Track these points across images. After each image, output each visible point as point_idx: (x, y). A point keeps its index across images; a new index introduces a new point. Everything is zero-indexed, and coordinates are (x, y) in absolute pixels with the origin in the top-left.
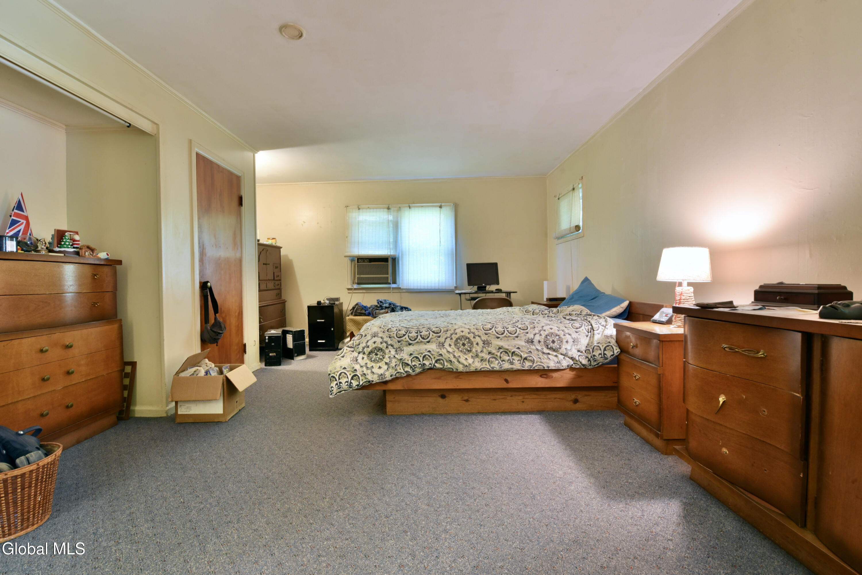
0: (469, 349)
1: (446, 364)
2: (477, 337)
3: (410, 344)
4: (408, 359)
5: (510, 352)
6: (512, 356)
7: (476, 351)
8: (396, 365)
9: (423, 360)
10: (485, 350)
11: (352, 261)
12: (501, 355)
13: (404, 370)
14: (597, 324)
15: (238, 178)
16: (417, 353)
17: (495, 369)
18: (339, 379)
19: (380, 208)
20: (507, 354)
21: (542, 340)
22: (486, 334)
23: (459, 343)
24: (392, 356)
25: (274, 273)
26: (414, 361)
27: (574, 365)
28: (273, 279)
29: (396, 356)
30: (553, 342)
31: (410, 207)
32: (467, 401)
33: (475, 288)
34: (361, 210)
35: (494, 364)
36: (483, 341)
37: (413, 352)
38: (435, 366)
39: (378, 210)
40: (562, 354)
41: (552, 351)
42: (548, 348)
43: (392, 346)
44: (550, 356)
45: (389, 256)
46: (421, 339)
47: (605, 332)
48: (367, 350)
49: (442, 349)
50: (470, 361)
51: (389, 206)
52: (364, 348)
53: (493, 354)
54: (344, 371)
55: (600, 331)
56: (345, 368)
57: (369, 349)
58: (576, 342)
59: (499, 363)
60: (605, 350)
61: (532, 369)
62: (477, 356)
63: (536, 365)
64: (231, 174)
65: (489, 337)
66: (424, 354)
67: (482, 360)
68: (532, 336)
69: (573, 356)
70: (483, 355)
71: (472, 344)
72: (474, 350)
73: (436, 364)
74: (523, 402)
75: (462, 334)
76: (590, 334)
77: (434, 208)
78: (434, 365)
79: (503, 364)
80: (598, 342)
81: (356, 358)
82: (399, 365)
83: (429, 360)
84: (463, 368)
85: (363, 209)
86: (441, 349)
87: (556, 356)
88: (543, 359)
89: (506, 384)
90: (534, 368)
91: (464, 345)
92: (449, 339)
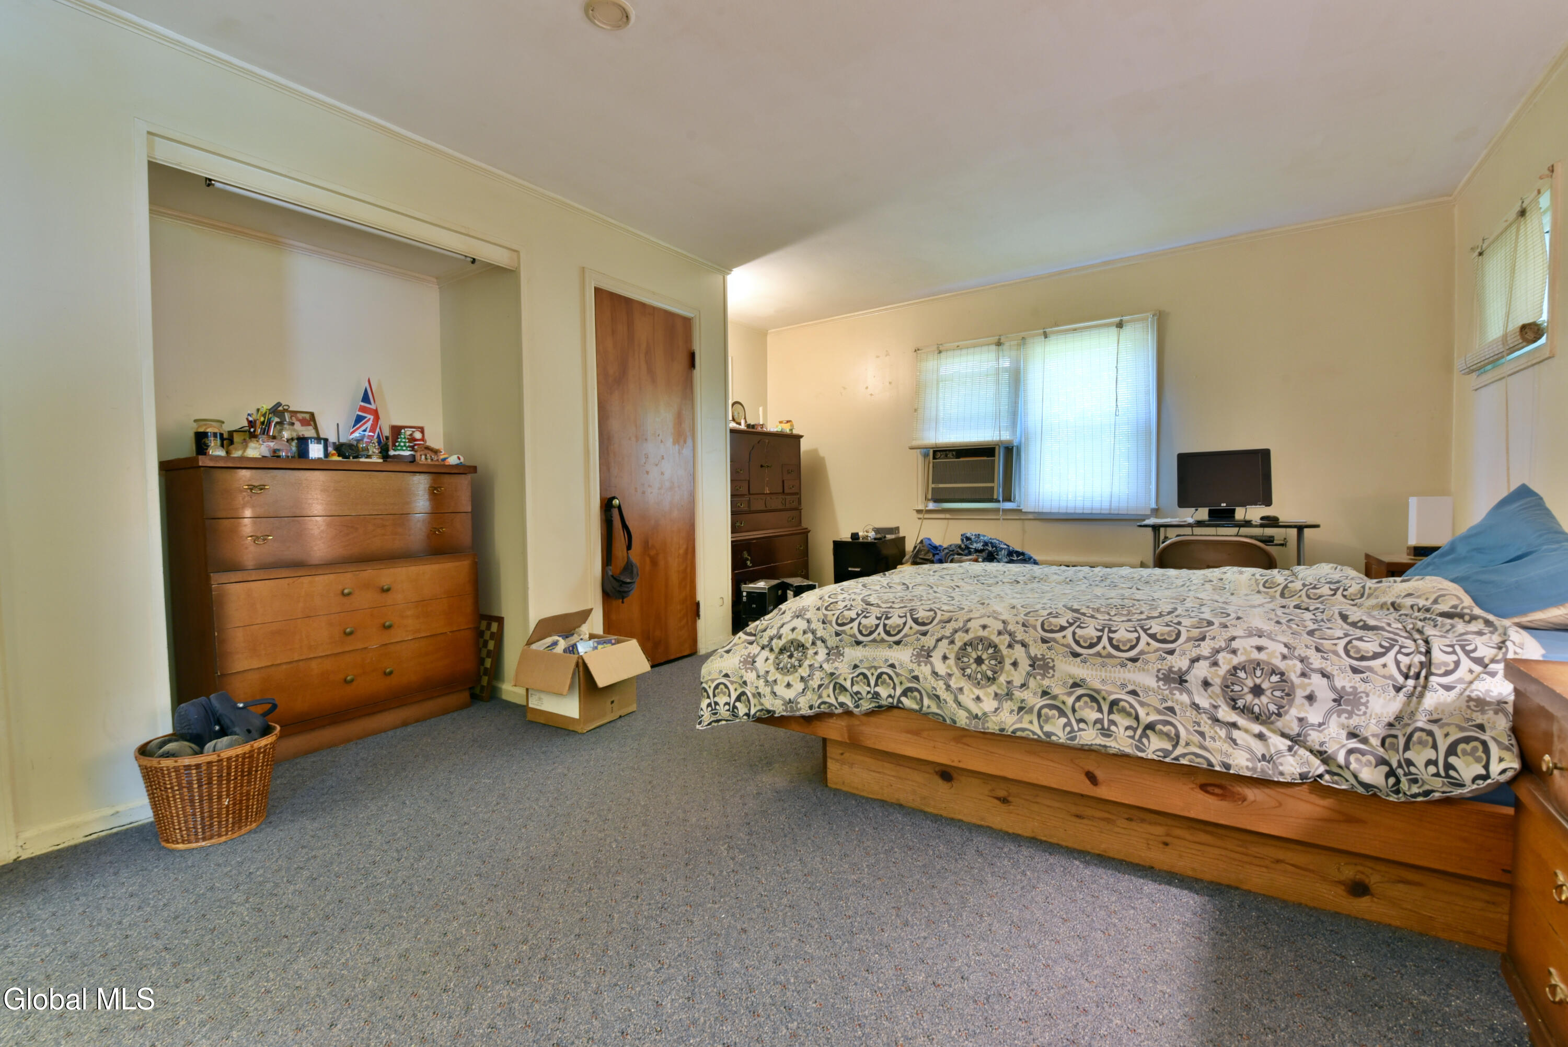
0: (990, 673)
1: (926, 702)
2: (1018, 647)
3: (858, 643)
4: (846, 676)
5: (1104, 699)
6: (1111, 712)
7: (1008, 682)
8: (820, 686)
9: (876, 685)
10: (1032, 683)
11: (926, 456)
12: (1077, 705)
13: (836, 699)
14: (1454, 652)
15: (687, 323)
16: (866, 665)
17: (1054, 738)
18: (714, 696)
19: (982, 345)
20: (1095, 705)
21: (1217, 681)
22: (1044, 641)
23: (968, 656)
24: (817, 665)
25: (783, 481)
26: (858, 683)
27: (1327, 777)
28: (781, 491)
29: (825, 666)
30: (1257, 691)
31: (1046, 335)
32: (1004, 801)
33: (1203, 514)
34: (943, 355)
35: (1054, 725)
36: (1030, 657)
37: (861, 661)
38: (902, 703)
39: (977, 349)
40: (1283, 735)
41: (1249, 719)
42: (1234, 708)
43: (823, 641)
44: (1236, 734)
45: (999, 444)
46: (883, 635)
47: (1474, 686)
48: (777, 644)
49: (923, 664)
50: (989, 705)
51: (1000, 339)
52: (771, 639)
53: (1055, 697)
54: (724, 680)
55: (1460, 680)
56: (726, 676)
57: (781, 643)
58: (1348, 702)
59: (1068, 724)
60: (1452, 750)
61: (1167, 760)
62: (1009, 695)
63: (1185, 751)
64: (670, 316)
65: (1049, 649)
66: (879, 671)
67: (1021, 709)
68: (1184, 664)
69: (1324, 748)
70: (1025, 695)
71: (1000, 663)
72: (1002, 679)
73: (903, 699)
74: (1166, 844)
75: (981, 633)
76: (1411, 682)
77: (1104, 331)
78: (899, 701)
79: (1080, 730)
80: (1435, 717)
81: (755, 656)
82: (827, 687)
83: (888, 685)
84: (968, 721)
85: (947, 350)
86: (919, 665)
87: (1260, 736)
88: (1213, 738)
89: (1092, 786)
90: (1176, 759)
91: (979, 661)
92: (945, 642)
